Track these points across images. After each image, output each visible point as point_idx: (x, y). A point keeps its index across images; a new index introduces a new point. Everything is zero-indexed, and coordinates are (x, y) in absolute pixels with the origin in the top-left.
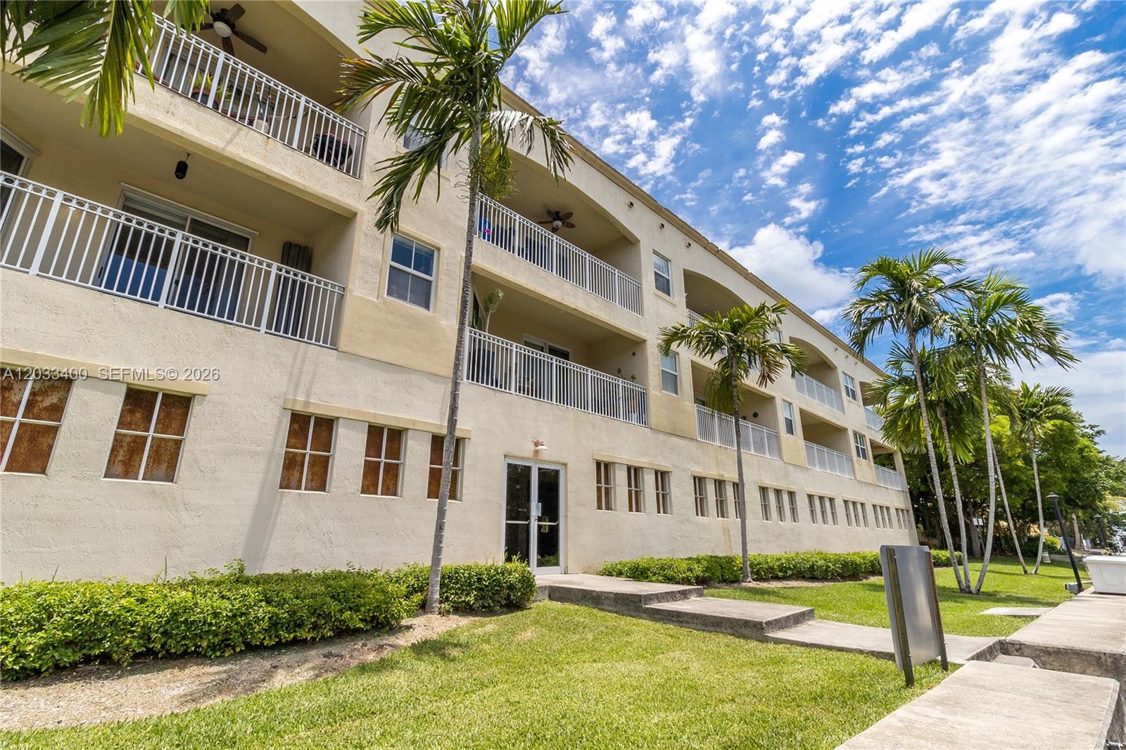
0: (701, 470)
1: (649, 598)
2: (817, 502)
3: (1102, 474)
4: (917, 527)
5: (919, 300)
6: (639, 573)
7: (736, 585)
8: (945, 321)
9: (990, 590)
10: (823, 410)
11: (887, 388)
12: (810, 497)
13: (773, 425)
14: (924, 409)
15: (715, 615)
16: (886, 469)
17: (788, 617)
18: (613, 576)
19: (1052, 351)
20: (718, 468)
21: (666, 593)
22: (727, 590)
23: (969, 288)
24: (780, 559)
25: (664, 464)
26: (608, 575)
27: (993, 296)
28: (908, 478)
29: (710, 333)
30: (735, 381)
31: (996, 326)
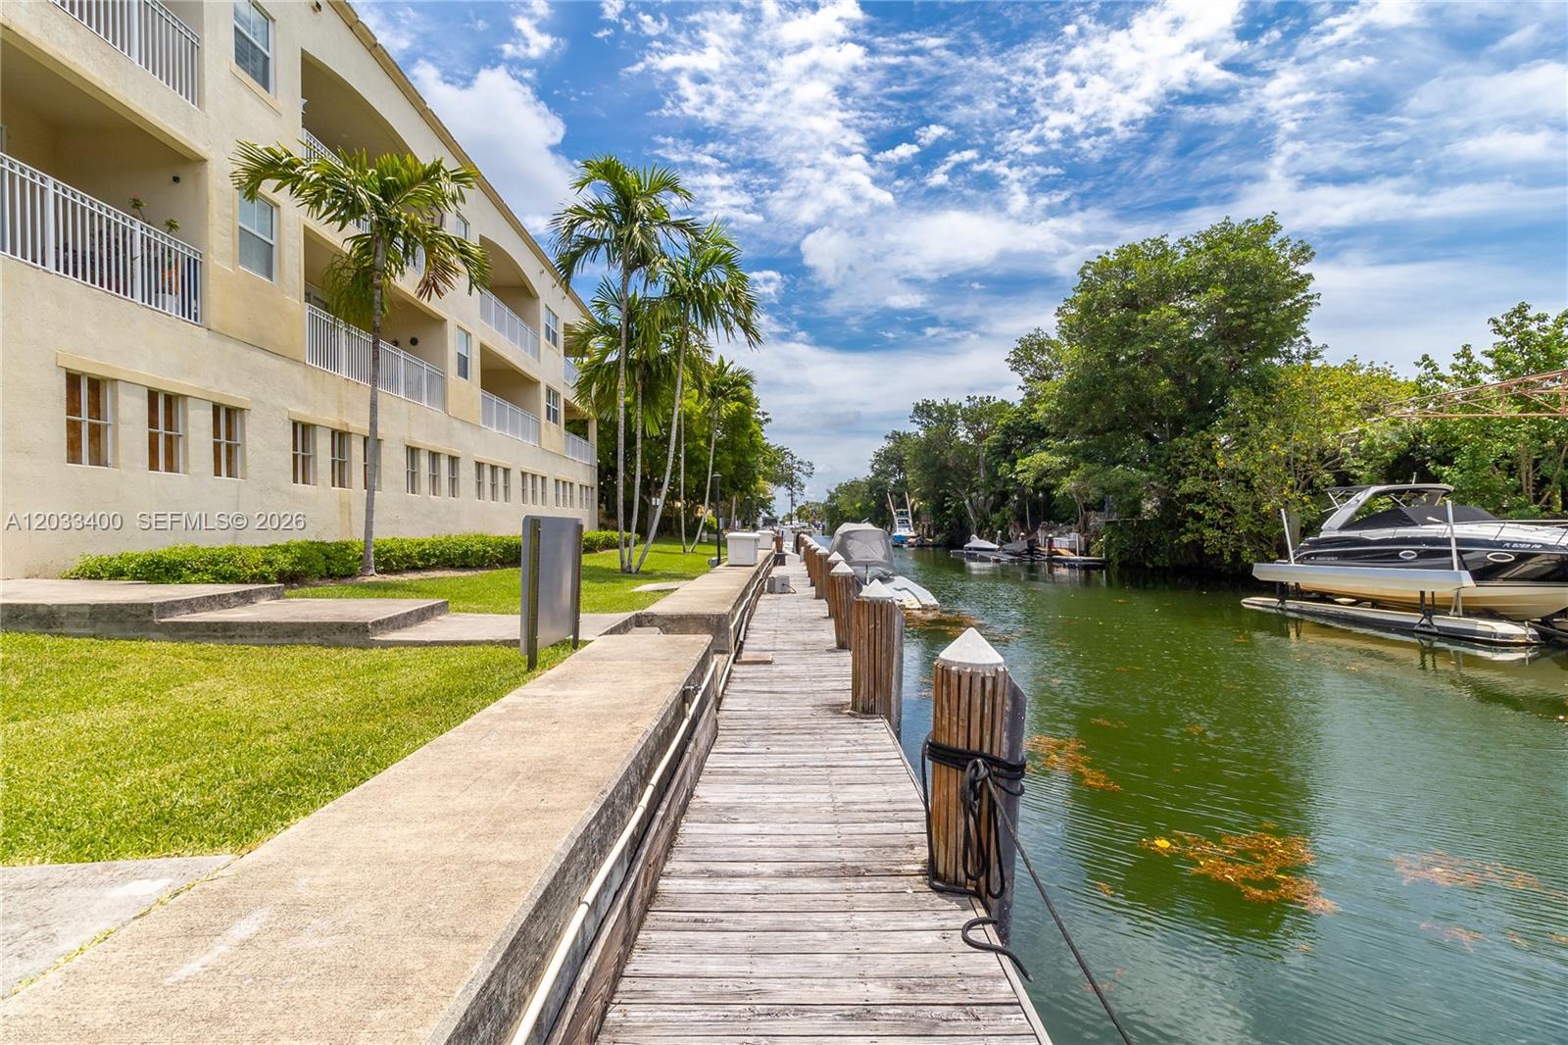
0: (308, 413)
1: (172, 606)
2: (487, 472)
3: (761, 459)
4: (599, 507)
5: (641, 230)
6: (159, 570)
7: (348, 581)
8: (662, 264)
9: (649, 568)
10: (513, 353)
11: (589, 335)
12: (479, 465)
13: (439, 360)
14: (622, 368)
15: (293, 620)
16: (577, 438)
17: (410, 614)
18: (101, 578)
19: (747, 327)
20: (340, 412)
21: (209, 597)
22: (332, 586)
23: (692, 232)
24: (423, 544)
25: (232, 396)
26: (90, 578)
27: (711, 249)
28: (599, 451)
29: (341, 185)
30: (379, 277)
31: (706, 285)
